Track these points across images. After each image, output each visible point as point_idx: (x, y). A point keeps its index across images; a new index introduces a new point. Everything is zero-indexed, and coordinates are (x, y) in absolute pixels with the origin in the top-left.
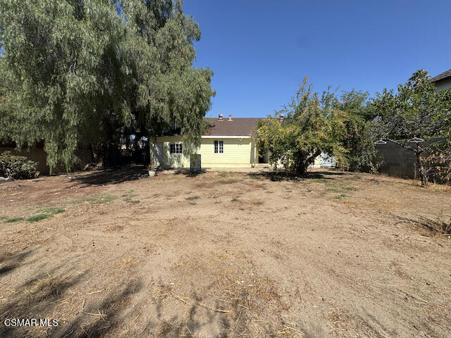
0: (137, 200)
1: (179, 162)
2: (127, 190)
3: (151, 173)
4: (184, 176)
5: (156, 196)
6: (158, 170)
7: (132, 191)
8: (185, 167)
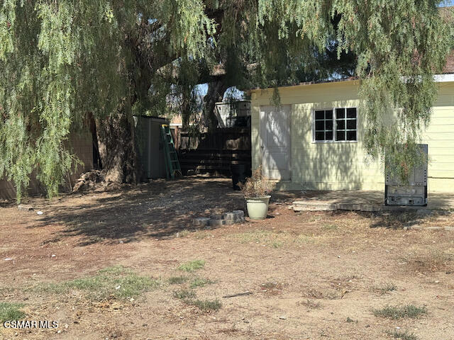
0: (212, 299)
1: (345, 170)
2: (185, 261)
3: (256, 208)
4: (365, 223)
5: (271, 289)
6: (276, 197)
7: (199, 266)
8: (366, 188)
